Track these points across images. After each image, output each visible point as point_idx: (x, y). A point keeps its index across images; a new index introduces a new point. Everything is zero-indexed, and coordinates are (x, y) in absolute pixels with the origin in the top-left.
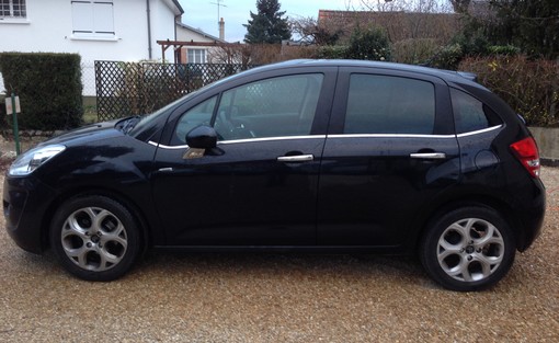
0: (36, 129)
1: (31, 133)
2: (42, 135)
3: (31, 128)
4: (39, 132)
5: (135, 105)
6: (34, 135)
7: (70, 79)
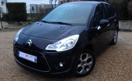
0: (16, 21)
1: (15, 22)
2: (17, 23)
3: (14, 21)
4: (16, 22)
5: (40, 15)
6: (15, 23)
7: (23, 9)
